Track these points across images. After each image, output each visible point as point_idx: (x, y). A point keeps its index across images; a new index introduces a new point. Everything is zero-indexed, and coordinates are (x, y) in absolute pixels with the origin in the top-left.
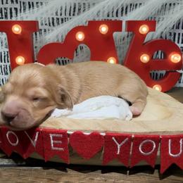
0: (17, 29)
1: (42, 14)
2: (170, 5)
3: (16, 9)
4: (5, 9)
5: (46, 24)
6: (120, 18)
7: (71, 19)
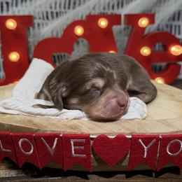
0: (11, 24)
1: (36, 8)
3: (7, 3)
5: (40, 18)
6: (117, 11)
7: (66, 12)
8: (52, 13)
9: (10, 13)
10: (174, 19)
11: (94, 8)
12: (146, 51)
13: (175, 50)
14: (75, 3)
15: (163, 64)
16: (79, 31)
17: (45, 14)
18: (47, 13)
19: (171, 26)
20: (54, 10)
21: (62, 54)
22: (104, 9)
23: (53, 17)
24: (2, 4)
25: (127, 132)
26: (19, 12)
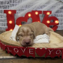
3: (8, 6)
4: (5, 6)
5: (18, 11)
6: (40, 10)
7: (25, 9)
8: (21, 9)
9: (9, 9)
10: (56, 13)
11: (34, 9)
12: (48, 22)
13: (57, 22)
14: (28, 7)
15: (53, 26)
16: (30, 15)
17: (19, 10)
18: (20, 9)
19: (55, 15)
20: (22, 9)
21: (24, 22)
22: (37, 9)
23: (22, 11)
24: (7, 6)
25: (45, 47)
26: (12, 9)
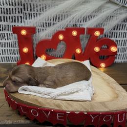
0: (24, 32)
2: (111, 17)
3: (21, 17)
4: (14, 17)
5: (39, 26)
7: (54, 24)
8: (46, 23)
10: (114, 29)
12: (97, 49)
13: (113, 49)
14: (59, 18)
16: (61, 37)
18: (43, 23)
19: (112, 33)
22: (76, 22)
23: (46, 26)
24: (18, 17)
